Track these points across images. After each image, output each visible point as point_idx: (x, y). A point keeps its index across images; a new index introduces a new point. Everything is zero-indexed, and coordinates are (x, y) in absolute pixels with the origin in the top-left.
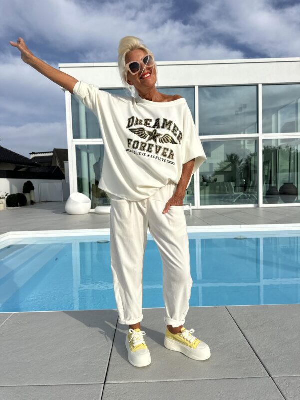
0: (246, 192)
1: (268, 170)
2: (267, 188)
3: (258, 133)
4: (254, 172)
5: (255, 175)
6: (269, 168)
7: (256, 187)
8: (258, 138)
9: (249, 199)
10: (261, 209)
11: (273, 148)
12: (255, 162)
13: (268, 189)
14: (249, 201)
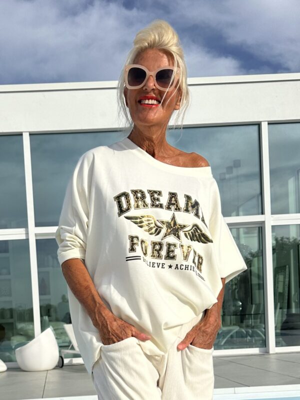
0: (244, 324)
1: (284, 282)
2: (282, 317)
3: (263, 213)
4: (257, 287)
5: (259, 293)
6: (285, 278)
7: (262, 315)
8: (264, 222)
9: (249, 338)
10: (272, 357)
11: (291, 240)
12: (259, 268)
13: (284, 319)
14: (251, 341)
